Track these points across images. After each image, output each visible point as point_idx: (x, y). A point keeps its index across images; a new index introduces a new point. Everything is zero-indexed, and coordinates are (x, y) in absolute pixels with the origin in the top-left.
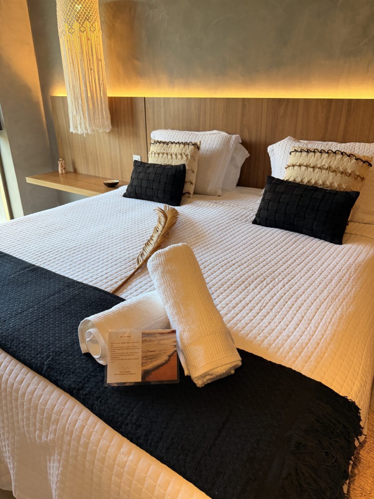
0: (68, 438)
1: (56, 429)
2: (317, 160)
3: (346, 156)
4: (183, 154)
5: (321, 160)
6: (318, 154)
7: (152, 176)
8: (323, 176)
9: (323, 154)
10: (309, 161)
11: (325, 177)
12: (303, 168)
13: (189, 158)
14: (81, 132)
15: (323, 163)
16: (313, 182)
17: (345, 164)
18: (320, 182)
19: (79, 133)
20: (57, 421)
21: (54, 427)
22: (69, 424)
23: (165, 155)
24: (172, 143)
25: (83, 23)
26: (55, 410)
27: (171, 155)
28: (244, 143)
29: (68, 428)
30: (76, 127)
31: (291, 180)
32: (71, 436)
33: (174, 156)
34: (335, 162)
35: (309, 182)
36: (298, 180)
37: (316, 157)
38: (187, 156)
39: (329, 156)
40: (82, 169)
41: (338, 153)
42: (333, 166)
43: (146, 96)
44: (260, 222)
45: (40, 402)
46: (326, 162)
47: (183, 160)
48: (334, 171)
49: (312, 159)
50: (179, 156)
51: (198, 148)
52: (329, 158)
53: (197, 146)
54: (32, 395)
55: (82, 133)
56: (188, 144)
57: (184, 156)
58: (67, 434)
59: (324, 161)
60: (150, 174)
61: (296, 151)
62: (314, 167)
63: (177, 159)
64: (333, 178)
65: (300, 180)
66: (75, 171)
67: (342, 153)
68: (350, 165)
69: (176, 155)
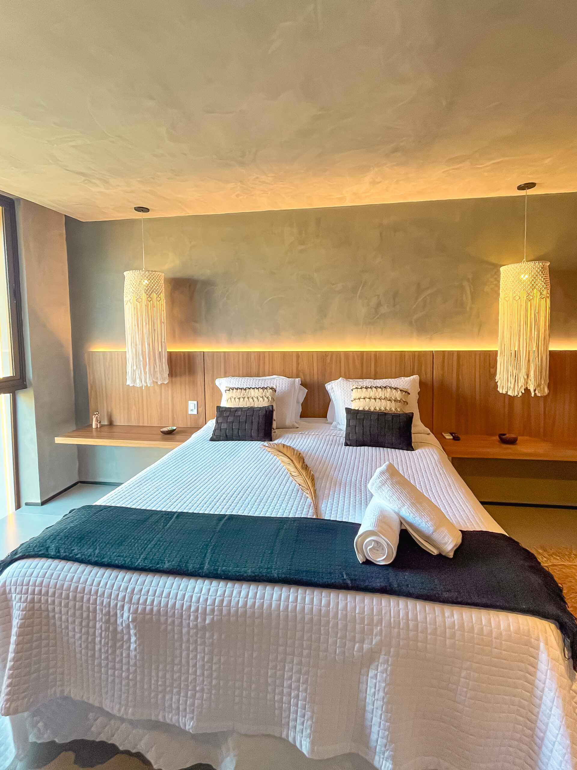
0: (396, 630)
1: (381, 630)
2: (375, 393)
3: (393, 389)
4: (264, 397)
5: (378, 393)
6: (374, 389)
7: (243, 419)
8: (383, 404)
9: (378, 389)
10: (370, 395)
11: (384, 405)
12: (367, 400)
13: (270, 399)
14: (139, 385)
15: (380, 395)
16: (378, 409)
17: (394, 394)
18: (383, 409)
19: (138, 386)
20: (380, 621)
21: (379, 628)
22: (394, 617)
23: (246, 399)
24: (249, 389)
25: (151, 294)
26: (374, 612)
27: (253, 398)
28: (303, 384)
29: (394, 621)
30: (134, 381)
31: (361, 409)
32: (399, 628)
33: (256, 399)
34: (388, 393)
35: (375, 409)
36: (367, 409)
37: (373, 391)
38: (267, 398)
39: (382, 390)
40: (120, 420)
41: (387, 388)
42: (387, 397)
43: (204, 351)
44: (350, 444)
45: (357, 612)
46: (382, 394)
47: (265, 402)
48: (390, 400)
49: (372, 393)
50: (261, 399)
51: (275, 391)
52: (383, 391)
53: (274, 389)
54: (346, 610)
55: (141, 385)
56: (266, 388)
57: (266, 399)
58: (394, 628)
59: (380, 393)
60: (241, 417)
61: (357, 388)
62: (375, 399)
63: (258, 401)
64: (390, 405)
65: (368, 408)
66: (111, 423)
67: (390, 387)
68: (398, 395)
69: (257, 398)
